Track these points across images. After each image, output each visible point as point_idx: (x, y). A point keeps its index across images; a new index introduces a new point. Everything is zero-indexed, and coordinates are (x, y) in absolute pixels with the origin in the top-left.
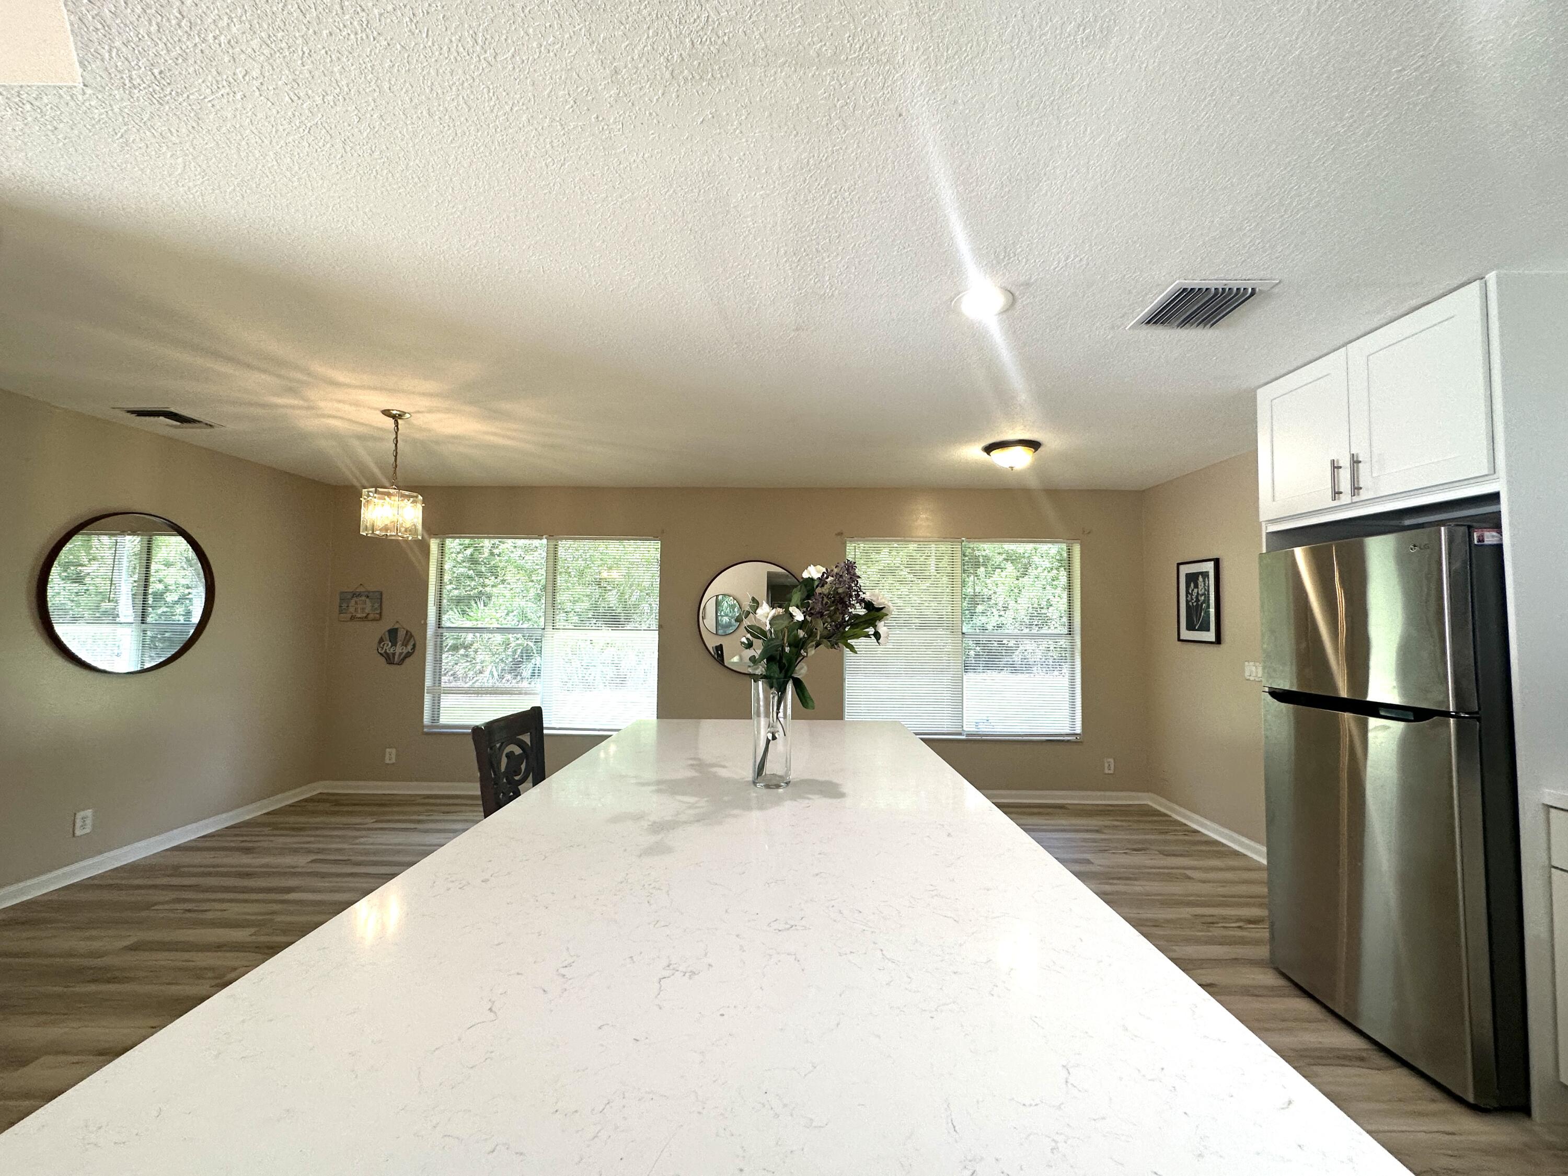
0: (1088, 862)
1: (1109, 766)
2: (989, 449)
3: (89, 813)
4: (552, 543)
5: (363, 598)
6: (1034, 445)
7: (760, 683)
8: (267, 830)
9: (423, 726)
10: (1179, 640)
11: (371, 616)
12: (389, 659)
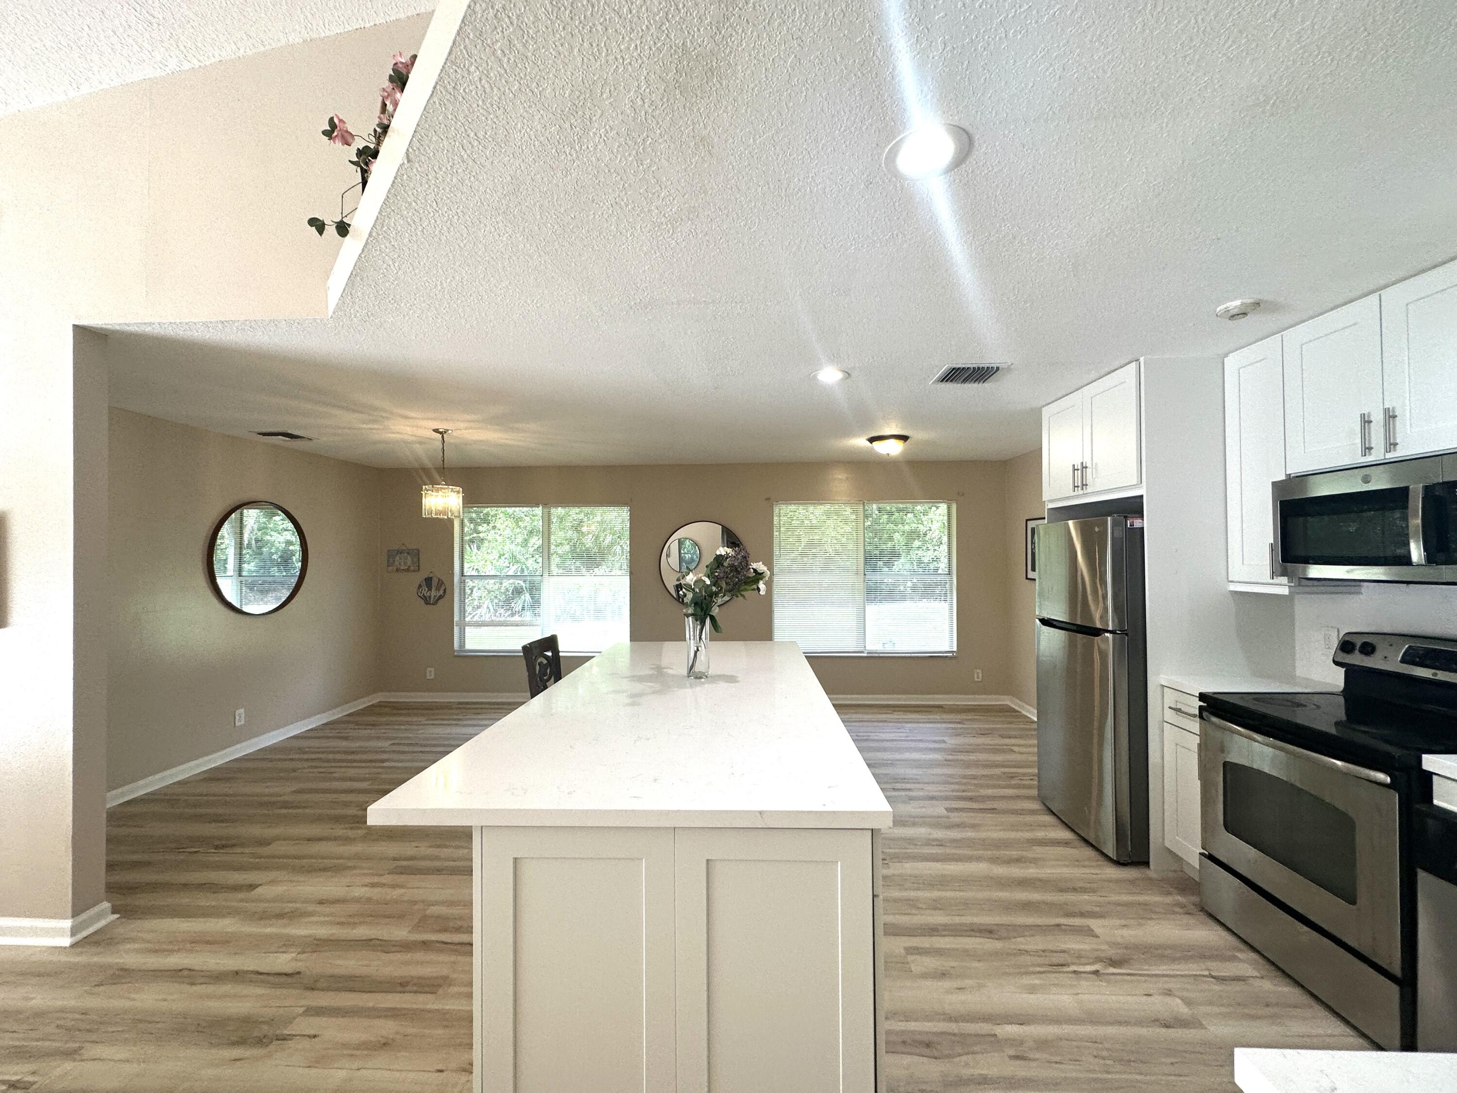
0: (944, 742)
1: (978, 675)
2: (872, 440)
3: (242, 711)
4: (546, 510)
5: (406, 554)
6: (904, 438)
7: (690, 618)
8: (352, 726)
9: (454, 651)
10: (1027, 578)
11: (412, 568)
12: (427, 600)
